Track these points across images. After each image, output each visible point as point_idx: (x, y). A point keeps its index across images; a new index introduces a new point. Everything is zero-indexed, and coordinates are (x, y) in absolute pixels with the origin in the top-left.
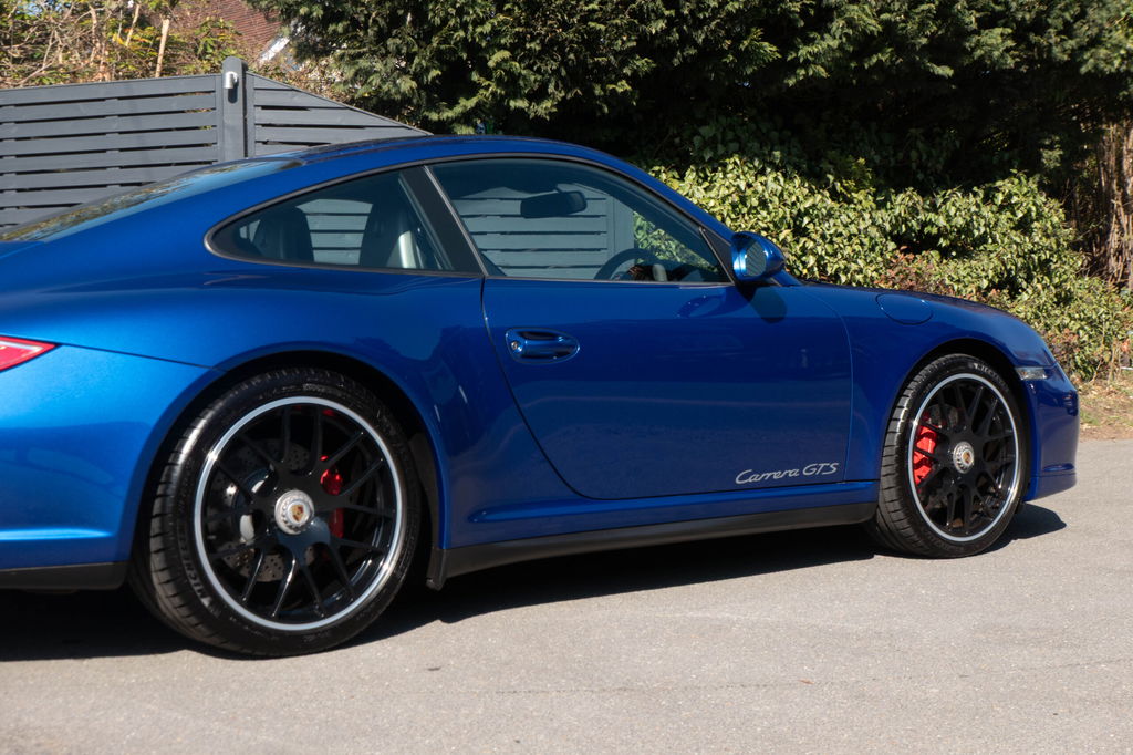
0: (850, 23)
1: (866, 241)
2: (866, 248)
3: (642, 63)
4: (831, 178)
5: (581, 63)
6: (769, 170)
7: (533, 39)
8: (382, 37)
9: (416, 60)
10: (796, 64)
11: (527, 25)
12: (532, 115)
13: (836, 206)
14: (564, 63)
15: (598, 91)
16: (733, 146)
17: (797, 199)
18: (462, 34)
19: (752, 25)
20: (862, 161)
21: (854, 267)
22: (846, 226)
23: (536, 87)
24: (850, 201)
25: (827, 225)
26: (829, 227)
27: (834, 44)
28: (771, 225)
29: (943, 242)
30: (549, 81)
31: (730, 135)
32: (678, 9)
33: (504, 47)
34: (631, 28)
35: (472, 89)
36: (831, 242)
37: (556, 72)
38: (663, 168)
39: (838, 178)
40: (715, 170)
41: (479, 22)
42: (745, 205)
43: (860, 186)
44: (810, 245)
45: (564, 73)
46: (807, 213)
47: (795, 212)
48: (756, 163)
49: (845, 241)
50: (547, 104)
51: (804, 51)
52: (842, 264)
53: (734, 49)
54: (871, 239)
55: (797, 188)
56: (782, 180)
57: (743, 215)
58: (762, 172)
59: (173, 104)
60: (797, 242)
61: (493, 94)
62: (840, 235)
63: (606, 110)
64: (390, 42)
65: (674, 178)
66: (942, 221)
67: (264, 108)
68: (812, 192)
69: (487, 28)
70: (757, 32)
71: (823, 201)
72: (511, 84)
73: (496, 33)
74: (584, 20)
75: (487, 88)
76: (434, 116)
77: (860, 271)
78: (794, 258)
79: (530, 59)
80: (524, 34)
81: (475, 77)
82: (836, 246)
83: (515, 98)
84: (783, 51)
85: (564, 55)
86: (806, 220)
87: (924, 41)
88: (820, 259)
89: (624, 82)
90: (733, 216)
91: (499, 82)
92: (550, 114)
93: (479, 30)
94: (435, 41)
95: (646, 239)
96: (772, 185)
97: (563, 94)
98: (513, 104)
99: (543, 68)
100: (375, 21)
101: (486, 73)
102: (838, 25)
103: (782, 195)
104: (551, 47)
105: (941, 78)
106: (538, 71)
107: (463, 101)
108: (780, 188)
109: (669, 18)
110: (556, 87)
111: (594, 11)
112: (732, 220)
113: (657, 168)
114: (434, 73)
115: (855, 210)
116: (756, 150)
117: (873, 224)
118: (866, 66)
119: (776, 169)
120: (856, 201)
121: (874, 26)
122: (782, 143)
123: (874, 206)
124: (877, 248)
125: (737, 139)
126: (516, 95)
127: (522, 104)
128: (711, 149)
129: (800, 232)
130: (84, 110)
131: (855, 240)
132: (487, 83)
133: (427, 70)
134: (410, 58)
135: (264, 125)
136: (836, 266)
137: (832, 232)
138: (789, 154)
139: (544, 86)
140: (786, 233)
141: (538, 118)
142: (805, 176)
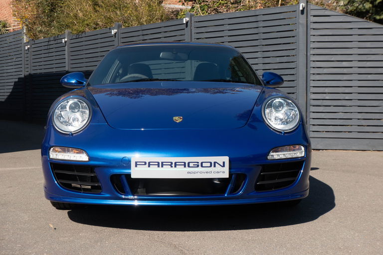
59: (281, 16)
67: (314, 16)
76: (378, 17)
114: (379, 1)
130: (251, 19)
135: (314, 23)
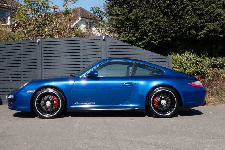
0: (208, 28)
3: (173, 35)
4: (202, 55)
5: (163, 35)
6: (191, 53)
7: (156, 31)
8: (130, 30)
9: (136, 34)
10: (199, 35)
11: (155, 28)
13: (202, 60)
14: (160, 35)
15: (165, 40)
16: (186, 49)
17: (196, 59)
18: (144, 30)
19: (192, 28)
20: (206, 52)
21: (206, 71)
22: (204, 63)
23: (155, 39)
24: (204, 59)
26: (202, 64)
27: (206, 32)
28: (192, 63)
29: (218, 66)
30: (158, 38)
32: (180, 26)
33: (151, 32)
34: (172, 29)
35: (144, 39)
38: (174, 53)
40: (182, 53)
41: (147, 28)
42: (188, 60)
43: (206, 56)
44: (198, 67)
45: (160, 36)
47: (196, 61)
50: (157, 42)
51: (200, 33)
53: (189, 33)
54: (208, 66)
55: (196, 57)
56: (194, 55)
60: (196, 66)
62: (203, 65)
63: (166, 43)
64: (131, 31)
65: (176, 55)
66: (218, 62)
67: (109, 42)
68: (198, 58)
69: (148, 29)
70: (193, 30)
71: (200, 59)
72: (151, 39)
73: (150, 30)
74: (164, 28)
75: (147, 39)
76: (138, 44)
79: (155, 34)
80: (154, 30)
81: (145, 37)
82: (203, 67)
84: (196, 33)
85: (160, 33)
86: (198, 62)
87: (219, 31)
88: (200, 69)
89: (170, 38)
91: (149, 38)
93: (147, 29)
94: (139, 31)
96: (192, 56)
97: (160, 40)
98: (151, 42)
100: (129, 27)
101: (147, 36)
102: (206, 28)
103: (194, 58)
104: (159, 32)
105: (221, 37)
106: (156, 36)
107: (143, 41)
109: (179, 27)
111: (166, 26)
113: (172, 53)
114: (139, 36)
116: (189, 49)
117: (208, 63)
118: (209, 35)
119: (193, 53)
121: (212, 29)
122: (193, 49)
123: (208, 60)
125: (186, 48)
127: (153, 42)
128: (182, 50)
129: (197, 64)
130: (76, 42)
133: (137, 36)
134: (135, 34)
135: (109, 45)
136: (203, 70)
138: (194, 51)
140: (194, 65)
141: (155, 44)
142: (197, 54)
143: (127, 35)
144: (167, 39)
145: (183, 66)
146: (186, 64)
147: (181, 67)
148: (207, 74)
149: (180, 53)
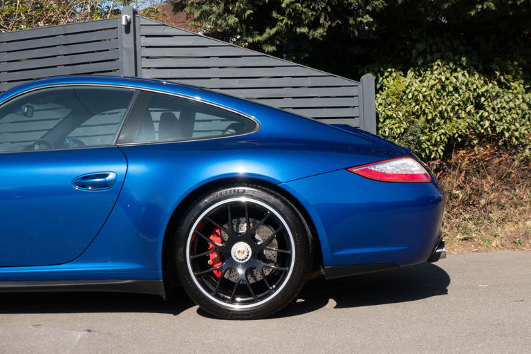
1: (520, 112)
2: (520, 116)
3: (378, 3)
4: (498, 73)
6: (459, 69)
12: (311, 37)
13: (501, 91)
14: (329, 3)
15: (351, 21)
16: (437, 55)
17: (477, 87)
20: (516, 63)
21: (513, 127)
22: (508, 103)
23: (312, 19)
24: (509, 88)
25: (496, 102)
26: (497, 103)
28: (461, 103)
30: (320, 15)
31: (435, 48)
35: (273, 23)
36: (499, 113)
37: (324, 9)
38: (393, 70)
39: (502, 74)
40: (426, 70)
42: (445, 91)
43: (515, 79)
44: (486, 114)
45: (329, 9)
46: (483, 95)
47: (475, 94)
48: (451, 65)
49: (507, 112)
50: (320, 31)
52: (505, 126)
54: (523, 111)
55: (477, 80)
56: (467, 75)
57: (444, 97)
58: (455, 70)
59: (94, 37)
60: (477, 113)
61: (286, 24)
62: (504, 108)
63: (357, 34)
65: (400, 75)
67: (147, 36)
68: (486, 83)
71: (493, 88)
72: (297, 19)
75: (282, 21)
76: (251, 40)
77: (517, 130)
78: (476, 123)
79: (308, 1)
81: (274, 15)
82: (502, 115)
83: (300, 27)
86: (483, 99)
88: (492, 122)
89: (367, 16)
90: (438, 97)
91: (289, 17)
92: (322, 36)
95: (384, 111)
96: (461, 78)
97: (330, 23)
98: (298, 30)
99: (316, 7)
101: (281, 11)
103: (467, 84)
106: (313, 9)
107: (268, 30)
108: (466, 80)
110: (325, 19)
112: (437, 99)
113: (389, 70)
114: (249, 12)
115: (512, 93)
116: (451, 57)
117: (524, 101)
118: (519, 3)
119: (463, 68)
120: (513, 88)
122: (466, 54)
123: (524, 91)
124: (527, 116)
125: (439, 51)
126: (300, 25)
127: (305, 30)
128: (423, 57)
129: (479, 106)
130: (44, 42)
131: (513, 111)
132: (282, 18)
133: (244, 11)
135: (147, 47)
136: (502, 127)
137: (499, 106)
138: (471, 59)
139: (317, 19)
140: (470, 108)
141: (314, 39)
142: (481, 73)
143: (205, 7)
144: (359, 19)
145: (424, 113)
146: (436, 108)
147: (418, 117)
148: (516, 138)
149: (419, 71)
